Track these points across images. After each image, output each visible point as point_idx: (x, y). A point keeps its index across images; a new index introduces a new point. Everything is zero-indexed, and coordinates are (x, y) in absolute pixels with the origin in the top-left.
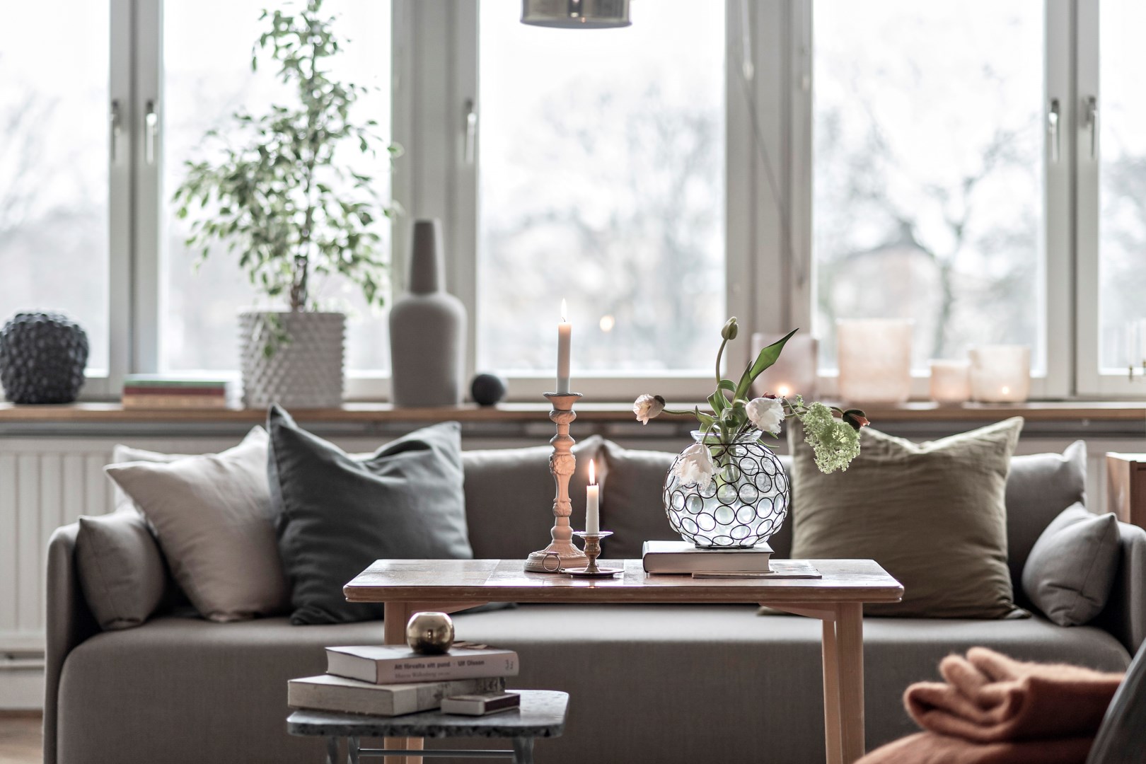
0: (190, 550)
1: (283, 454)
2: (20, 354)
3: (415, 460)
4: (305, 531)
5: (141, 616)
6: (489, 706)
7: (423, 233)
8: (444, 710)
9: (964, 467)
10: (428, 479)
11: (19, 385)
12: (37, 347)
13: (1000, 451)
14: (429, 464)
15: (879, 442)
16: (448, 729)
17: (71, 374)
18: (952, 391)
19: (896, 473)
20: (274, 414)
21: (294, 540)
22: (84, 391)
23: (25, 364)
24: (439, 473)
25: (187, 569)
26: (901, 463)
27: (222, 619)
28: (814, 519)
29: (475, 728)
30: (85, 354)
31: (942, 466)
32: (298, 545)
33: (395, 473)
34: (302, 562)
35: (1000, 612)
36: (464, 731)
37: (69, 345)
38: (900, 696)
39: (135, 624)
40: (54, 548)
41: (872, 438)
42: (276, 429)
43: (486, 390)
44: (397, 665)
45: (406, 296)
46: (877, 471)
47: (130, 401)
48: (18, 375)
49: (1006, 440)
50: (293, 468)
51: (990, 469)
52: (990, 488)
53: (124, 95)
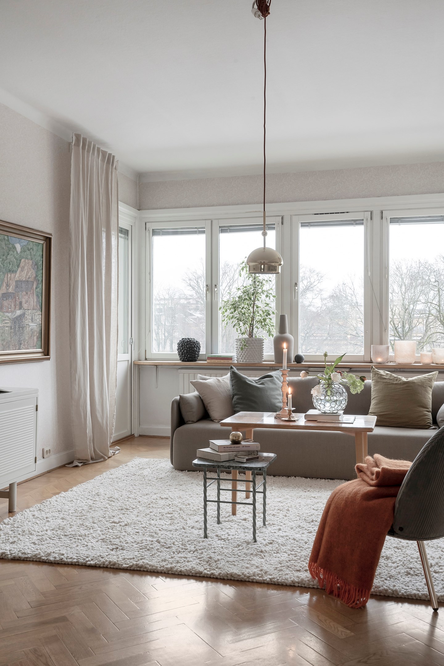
0: (209, 403)
1: (233, 378)
2: (183, 349)
3: (268, 380)
4: (237, 399)
5: (195, 420)
6: (247, 460)
7: (282, 318)
8: (235, 460)
9: (419, 385)
10: (271, 385)
11: (183, 356)
12: (187, 347)
13: (430, 381)
14: (273, 382)
15: (395, 377)
16: (233, 467)
17: (195, 354)
18: (427, 361)
19: (399, 387)
20: (232, 368)
21: (235, 401)
22: (199, 358)
23: (184, 351)
24: (275, 384)
25: (209, 408)
26: (400, 384)
27: (216, 421)
28: (375, 398)
29: (240, 467)
30: (199, 349)
31: (412, 385)
32: (236, 402)
33: (262, 384)
34: (237, 407)
35: (427, 427)
36: (237, 468)
37: (195, 347)
38: (354, 467)
39: (194, 422)
40: (173, 402)
41: (393, 376)
42: (231, 372)
43: (299, 359)
44: (225, 447)
45: (278, 334)
46: (394, 386)
47: (209, 361)
48: (182, 354)
49: (432, 377)
50: (235, 382)
51: (427, 386)
52: (426, 391)
53: (209, 284)
